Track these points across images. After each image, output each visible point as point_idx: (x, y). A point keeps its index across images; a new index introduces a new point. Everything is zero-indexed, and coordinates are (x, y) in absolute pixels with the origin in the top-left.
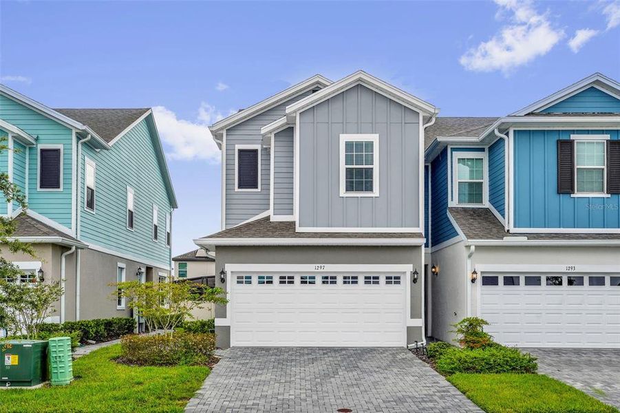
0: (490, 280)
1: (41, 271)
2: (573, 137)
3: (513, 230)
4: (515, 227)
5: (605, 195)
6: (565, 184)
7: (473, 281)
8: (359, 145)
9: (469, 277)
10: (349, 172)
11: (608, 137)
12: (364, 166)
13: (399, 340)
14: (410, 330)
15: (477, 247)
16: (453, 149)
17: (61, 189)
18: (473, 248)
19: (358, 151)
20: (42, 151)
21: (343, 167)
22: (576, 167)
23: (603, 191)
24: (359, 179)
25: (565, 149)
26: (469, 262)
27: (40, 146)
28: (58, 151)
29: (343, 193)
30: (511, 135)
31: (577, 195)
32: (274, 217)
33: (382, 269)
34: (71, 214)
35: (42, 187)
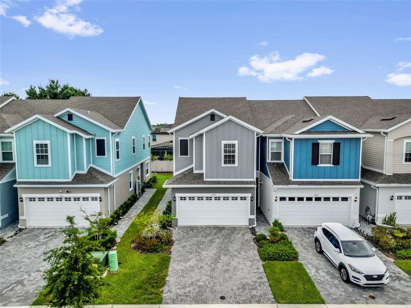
0: (283, 199)
1: (100, 198)
2: (319, 141)
3: (293, 180)
4: (294, 178)
5: (331, 165)
6: (315, 161)
7: (276, 200)
8: (230, 145)
9: (274, 199)
10: (225, 156)
11: (334, 141)
12: (231, 154)
13: (245, 223)
14: (250, 219)
15: (277, 189)
16: (269, 138)
17: (106, 156)
18: (276, 189)
19: (230, 149)
20: (97, 140)
21: (223, 154)
22: (320, 154)
23: (330, 163)
24: (230, 159)
25: (316, 146)
26: (274, 193)
27: (96, 138)
28: (104, 140)
29: (223, 165)
30: (293, 140)
31: (320, 165)
32: (195, 172)
33: (239, 195)
34: (110, 166)
35: (98, 155)
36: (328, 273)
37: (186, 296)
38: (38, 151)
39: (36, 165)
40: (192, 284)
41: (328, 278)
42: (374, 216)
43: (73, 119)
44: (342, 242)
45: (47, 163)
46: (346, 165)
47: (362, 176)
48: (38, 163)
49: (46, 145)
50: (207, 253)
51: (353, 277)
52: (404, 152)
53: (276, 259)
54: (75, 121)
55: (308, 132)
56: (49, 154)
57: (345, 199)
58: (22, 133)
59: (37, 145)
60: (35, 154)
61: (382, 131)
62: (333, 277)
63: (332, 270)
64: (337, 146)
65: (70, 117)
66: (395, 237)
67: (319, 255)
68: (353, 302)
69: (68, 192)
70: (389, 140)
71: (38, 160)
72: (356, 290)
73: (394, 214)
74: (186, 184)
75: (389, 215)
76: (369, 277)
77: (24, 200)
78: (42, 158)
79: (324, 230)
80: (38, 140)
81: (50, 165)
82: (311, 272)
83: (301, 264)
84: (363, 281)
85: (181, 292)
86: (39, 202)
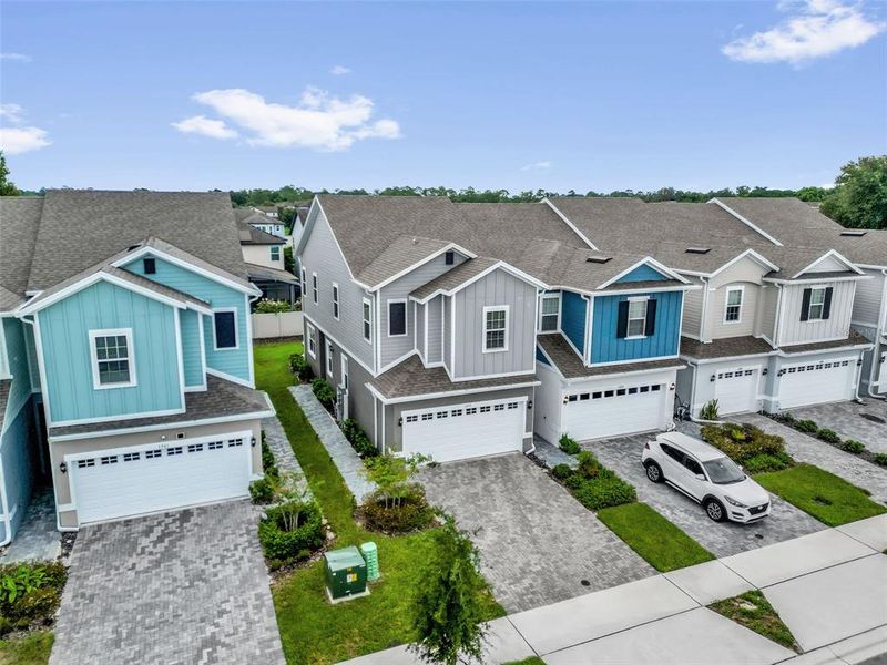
0: (573, 399)
1: (254, 439)
2: (629, 299)
3: (591, 365)
4: (591, 362)
5: (643, 337)
6: (622, 333)
7: (565, 402)
8: (496, 314)
9: (563, 400)
10: (489, 335)
11: (648, 297)
12: (499, 330)
13: (518, 447)
14: (524, 441)
17: (237, 347)
19: (496, 319)
20: (217, 314)
21: (485, 331)
22: (629, 319)
23: (641, 333)
24: (495, 339)
25: (624, 307)
26: (563, 390)
27: (214, 311)
28: (232, 313)
29: (485, 350)
30: (593, 300)
31: (629, 338)
32: (427, 365)
33: (505, 401)
34: (248, 368)
35: (219, 346)
36: (686, 511)
37: (532, 593)
38: (101, 354)
39: (97, 385)
40: (523, 572)
41: (692, 519)
42: (688, 409)
43: (157, 271)
44: (703, 463)
45: (128, 380)
46: (662, 335)
47: (681, 352)
48: (102, 382)
49: (122, 339)
50: (500, 513)
51: (734, 513)
52: (726, 306)
53: (609, 505)
54: (163, 275)
55: (615, 286)
56: (131, 359)
57: (656, 388)
58: (56, 315)
59: (99, 341)
60: (95, 362)
61: (701, 274)
62: (698, 517)
63: (692, 508)
64: (652, 306)
65: (150, 264)
66: (735, 440)
67: (658, 485)
68: (744, 549)
69: (180, 436)
70: (710, 289)
71: (101, 375)
72: (738, 531)
73: (715, 403)
74: (424, 393)
75: (707, 405)
76: (754, 511)
77: (69, 466)
78: (113, 368)
79: (664, 446)
80: (102, 328)
81: (133, 381)
82: (666, 514)
83: (645, 506)
84: (747, 517)
85: (519, 588)
86: (105, 465)
